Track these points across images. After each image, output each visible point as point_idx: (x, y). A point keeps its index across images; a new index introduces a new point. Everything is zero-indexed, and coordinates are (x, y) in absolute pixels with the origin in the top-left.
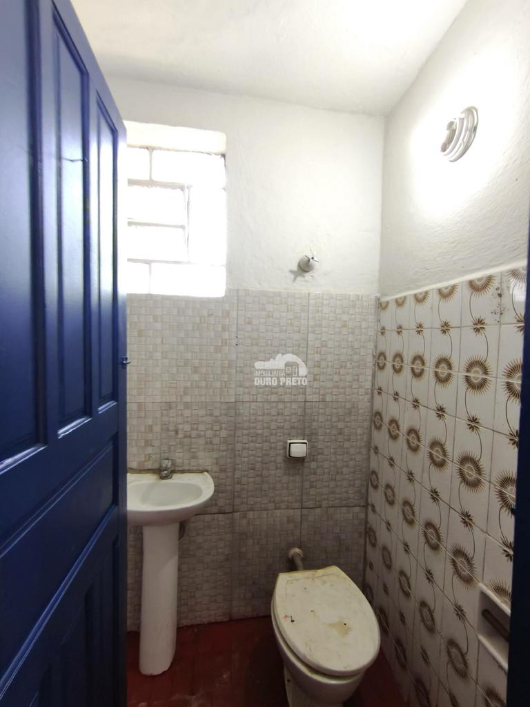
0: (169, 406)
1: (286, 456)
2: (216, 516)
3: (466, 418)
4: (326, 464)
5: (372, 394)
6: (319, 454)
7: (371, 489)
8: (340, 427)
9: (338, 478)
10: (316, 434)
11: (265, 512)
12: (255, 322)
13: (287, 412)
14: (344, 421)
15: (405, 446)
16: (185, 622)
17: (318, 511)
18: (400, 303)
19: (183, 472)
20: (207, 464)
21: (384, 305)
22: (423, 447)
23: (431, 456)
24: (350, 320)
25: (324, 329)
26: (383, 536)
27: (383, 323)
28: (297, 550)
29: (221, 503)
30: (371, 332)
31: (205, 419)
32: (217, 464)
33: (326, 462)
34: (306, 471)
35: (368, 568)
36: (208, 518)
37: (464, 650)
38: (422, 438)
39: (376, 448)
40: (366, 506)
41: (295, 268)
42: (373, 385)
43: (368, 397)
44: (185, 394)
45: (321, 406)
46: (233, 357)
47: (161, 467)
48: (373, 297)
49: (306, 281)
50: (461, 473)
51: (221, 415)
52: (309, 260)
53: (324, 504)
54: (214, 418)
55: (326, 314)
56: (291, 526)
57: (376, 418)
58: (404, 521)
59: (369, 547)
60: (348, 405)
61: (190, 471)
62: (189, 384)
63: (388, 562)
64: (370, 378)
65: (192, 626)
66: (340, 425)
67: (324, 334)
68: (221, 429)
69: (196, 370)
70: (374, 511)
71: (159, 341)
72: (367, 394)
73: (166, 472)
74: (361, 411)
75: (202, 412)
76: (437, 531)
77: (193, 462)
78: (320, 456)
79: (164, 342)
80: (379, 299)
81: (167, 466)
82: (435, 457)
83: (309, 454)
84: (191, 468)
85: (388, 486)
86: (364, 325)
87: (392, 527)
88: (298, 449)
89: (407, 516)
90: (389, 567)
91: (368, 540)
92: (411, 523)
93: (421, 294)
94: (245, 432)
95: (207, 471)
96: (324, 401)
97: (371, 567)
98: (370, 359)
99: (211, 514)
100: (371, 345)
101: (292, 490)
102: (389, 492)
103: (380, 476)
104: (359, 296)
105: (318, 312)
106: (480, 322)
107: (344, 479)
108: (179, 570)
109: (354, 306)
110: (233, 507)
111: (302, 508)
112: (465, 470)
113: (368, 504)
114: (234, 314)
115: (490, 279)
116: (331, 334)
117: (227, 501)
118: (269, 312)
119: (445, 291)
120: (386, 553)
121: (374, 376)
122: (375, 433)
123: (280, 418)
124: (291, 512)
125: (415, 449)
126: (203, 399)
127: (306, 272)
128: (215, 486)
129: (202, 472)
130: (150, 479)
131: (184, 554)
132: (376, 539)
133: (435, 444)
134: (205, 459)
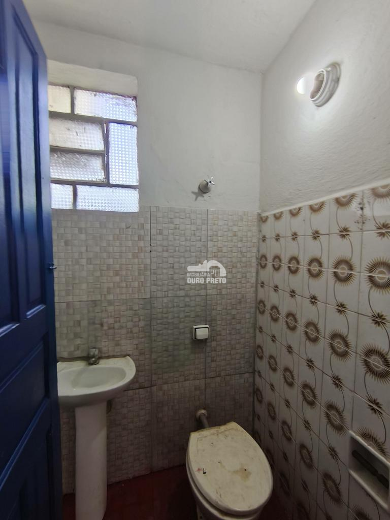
0: (95, 303)
1: (192, 339)
2: (137, 391)
3: (335, 304)
4: (223, 343)
5: (256, 287)
6: (217, 335)
7: (257, 360)
8: (233, 314)
9: (233, 352)
10: (215, 320)
11: (177, 384)
12: (165, 232)
13: (192, 304)
14: (236, 309)
15: (285, 326)
16: (113, 480)
17: (218, 379)
18: (277, 217)
19: (108, 357)
20: (128, 350)
21: (264, 219)
22: (299, 327)
23: (306, 333)
24: (239, 230)
25: (219, 238)
26: (268, 395)
27: (264, 233)
28: (203, 411)
29: (141, 380)
30: (255, 240)
31: (125, 313)
32: (137, 349)
33: (223, 341)
34: (208, 349)
35: (256, 419)
36: (130, 393)
37: (338, 482)
38: (299, 321)
39: (261, 328)
40: (254, 372)
41: (196, 190)
42: (257, 280)
43: (253, 289)
44: (109, 293)
45: (218, 298)
46: (148, 261)
47: (89, 354)
48: (256, 213)
49: (205, 200)
50: (332, 346)
51: (139, 310)
52: (207, 184)
53: (223, 374)
54: (134, 312)
55: (221, 226)
56: (198, 392)
57: (260, 306)
58: (285, 384)
59: (256, 403)
60: (239, 296)
61: (114, 357)
62: (111, 285)
63: (273, 415)
64: (254, 275)
65: (119, 482)
66: (234, 312)
67: (219, 242)
68: (139, 320)
69: (117, 273)
70: (260, 376)
71: (84, 249)
72: (252, 287)
73: (93, 359)
74: (249, 300)
75: (123, 308)
76: (312, 390)
77: (117, 349)
78: (219, 337)
79: (89, 250)
80: (260, 215)
81: (94, 353)
82: (310, 335)
83: (210, 336)
84: (115, 354)
85: (271, 357)
86: (249, 234)
87: (275, 388)
88: (202, 332)
89: (287, 379)
90: (274, 418)
91: (255, 398)
92: (291, 385)
93: (295, 209)
94: (159, 321)
95: (129, 355)
96: (221, 294)
97: (259, 418)
98: (254, 260)
99: (133, 389)
100: (255, 250)
101: (197, 364)
102: (272, 361)
103: (264, 349)
104: (245, 212)
105: (215, 224)
106: (346, 230)
107: (237, 353)
108: (108, 438)
109: (242, 220)
110: (151, 382)
111: (206, 378)
112: (335, 344)
113: (255, 371)
114: (147, 226)
115: (353, 196)
116: (225, 242)
117: (146, 378)
118: (176, 224)
119: (316, 207)
120: (271, 408)
121: (257, 273)
122: (259, 316)
123: (187, 309)
124: (197, 382)
125: (293, 329)
126: (124, 297)
127: (205, 193)
128: (136, 367)
129: (124, 356)
130: (79, 365)
131: (111, 424)
132: (262, 397)
133: (309, 324)
134: (127, 345)
